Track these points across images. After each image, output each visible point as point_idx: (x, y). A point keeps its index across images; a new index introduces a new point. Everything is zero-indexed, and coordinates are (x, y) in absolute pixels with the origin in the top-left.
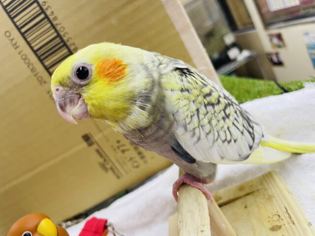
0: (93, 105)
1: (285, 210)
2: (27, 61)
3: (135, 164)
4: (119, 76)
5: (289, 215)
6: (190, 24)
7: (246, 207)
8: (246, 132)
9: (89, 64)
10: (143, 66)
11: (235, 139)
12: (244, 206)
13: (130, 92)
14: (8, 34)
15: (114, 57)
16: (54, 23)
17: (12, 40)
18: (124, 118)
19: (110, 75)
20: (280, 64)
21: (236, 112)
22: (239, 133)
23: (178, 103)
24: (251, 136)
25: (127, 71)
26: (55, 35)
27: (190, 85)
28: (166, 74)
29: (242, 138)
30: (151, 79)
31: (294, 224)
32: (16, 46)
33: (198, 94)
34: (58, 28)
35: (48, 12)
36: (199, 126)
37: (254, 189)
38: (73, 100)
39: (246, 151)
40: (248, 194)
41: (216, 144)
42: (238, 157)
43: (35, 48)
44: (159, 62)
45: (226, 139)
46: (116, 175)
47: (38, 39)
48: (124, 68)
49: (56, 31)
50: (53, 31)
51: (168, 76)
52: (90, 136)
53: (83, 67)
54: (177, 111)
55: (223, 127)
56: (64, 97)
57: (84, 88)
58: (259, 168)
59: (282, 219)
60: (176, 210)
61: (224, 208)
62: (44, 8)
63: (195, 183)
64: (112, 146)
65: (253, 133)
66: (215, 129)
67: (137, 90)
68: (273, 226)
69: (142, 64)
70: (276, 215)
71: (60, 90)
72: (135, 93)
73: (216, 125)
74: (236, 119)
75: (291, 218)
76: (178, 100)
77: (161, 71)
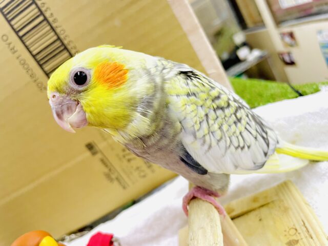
0: (91, 112)
1: (302, 223)
2: (26, 66)
3: (142, 174)
4: (119, 81)
5: (307, 229)
6: (199, 25)
7: (260, 220)
8: (259, 138)
9: (87, 68)
10: (145, 71)
11: (248, 145)
12: (258, 219)
13: (131, 98)
14: (5, 38)
15: (114, 62)
16: (54, 25)
17: (10, 44)
18: (125, 126)
19: (110, 80)
20: (292, 63)
21: (247, 116)
22: (253, 139)
23: (185, 109)
24: (265, 142)
25: (128, 75)
26: (55, 38)
27: (196, 89)
28: (169, 79)
29: (255, 144)
30: (153, 84)
31: (312, 238)
32: (13, 50)
33: (206, 97)
34: (58, 30)
35: (47, 14)
36: (209, 133)
37: (269, 201)
38: (71, 107)
39: (261, 158)
40: (262, 206)
41: (229, 151)
42: (252, 165)
43: (34, 53)
44: (162, 67)
45: (239, 146)
46: (122, 185)
47: (37, 42)
48: (125, 73)
49: (56, 34)
50: (53, 34)
51: (172, 81)
52: (93, 144)
53: (81, 72)
54: (185, 118)
55: (235, 132)
56: (61, 104)
57: (82, 94)
58: (274, 177)
59: (299, 233)
60: (187, 223)
61: (237, 220)
62: (43, 9)
63: (206, 196)
64: (117, 155)
65: (267, 139)
66: (226, 135)
67: (139, 96)
68: (290, 241)
69: (145, 69)
70: (293, 228)
71: (56, 97)
72: (136, 99)
73: (228, 130)
74: (248, 123)
75: (308, 231)
76: (185, 106)
77: (164, 76)
